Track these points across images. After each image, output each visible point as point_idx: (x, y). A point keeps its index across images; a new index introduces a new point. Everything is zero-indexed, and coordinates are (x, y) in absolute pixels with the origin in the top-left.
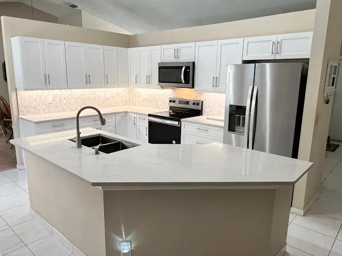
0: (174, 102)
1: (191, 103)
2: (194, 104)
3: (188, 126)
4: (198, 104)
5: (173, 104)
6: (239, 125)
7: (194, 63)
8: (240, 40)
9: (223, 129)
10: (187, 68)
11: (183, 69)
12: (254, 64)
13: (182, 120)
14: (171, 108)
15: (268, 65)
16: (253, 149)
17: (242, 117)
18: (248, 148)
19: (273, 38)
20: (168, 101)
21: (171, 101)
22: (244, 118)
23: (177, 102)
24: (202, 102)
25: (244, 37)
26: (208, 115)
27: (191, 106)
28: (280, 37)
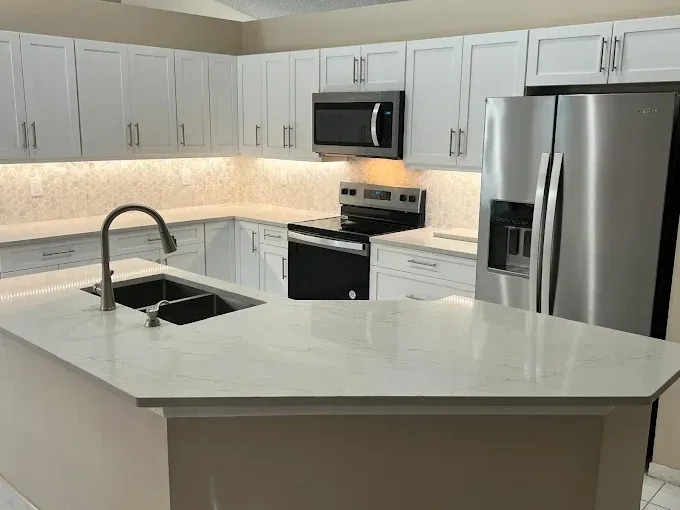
0: (353, 193)
1: (395, 197)
2: (403, 198)
3: (387, 254)
4: (413, 199)
5: (350, 200)
6: (517, 252)
7: (402, 94)
8: (520, 35)
9: (474, 263)
10: (386, 107)
11: (376, 111)
12: (554, 97)
13: (372, 239)
14: (345, 209)
15: (591, 99)
16: (551, 313)
17: (523, 231)
18: (539, 310)
19: (604, 29)
20: (338, 192)
21: (344, 192)
22: (528, 235)
23: (360, 193)
24: (424, 193)
25: (528, 26)
26: (438, 226)
27: (395, 204)
28: (621, 27)
